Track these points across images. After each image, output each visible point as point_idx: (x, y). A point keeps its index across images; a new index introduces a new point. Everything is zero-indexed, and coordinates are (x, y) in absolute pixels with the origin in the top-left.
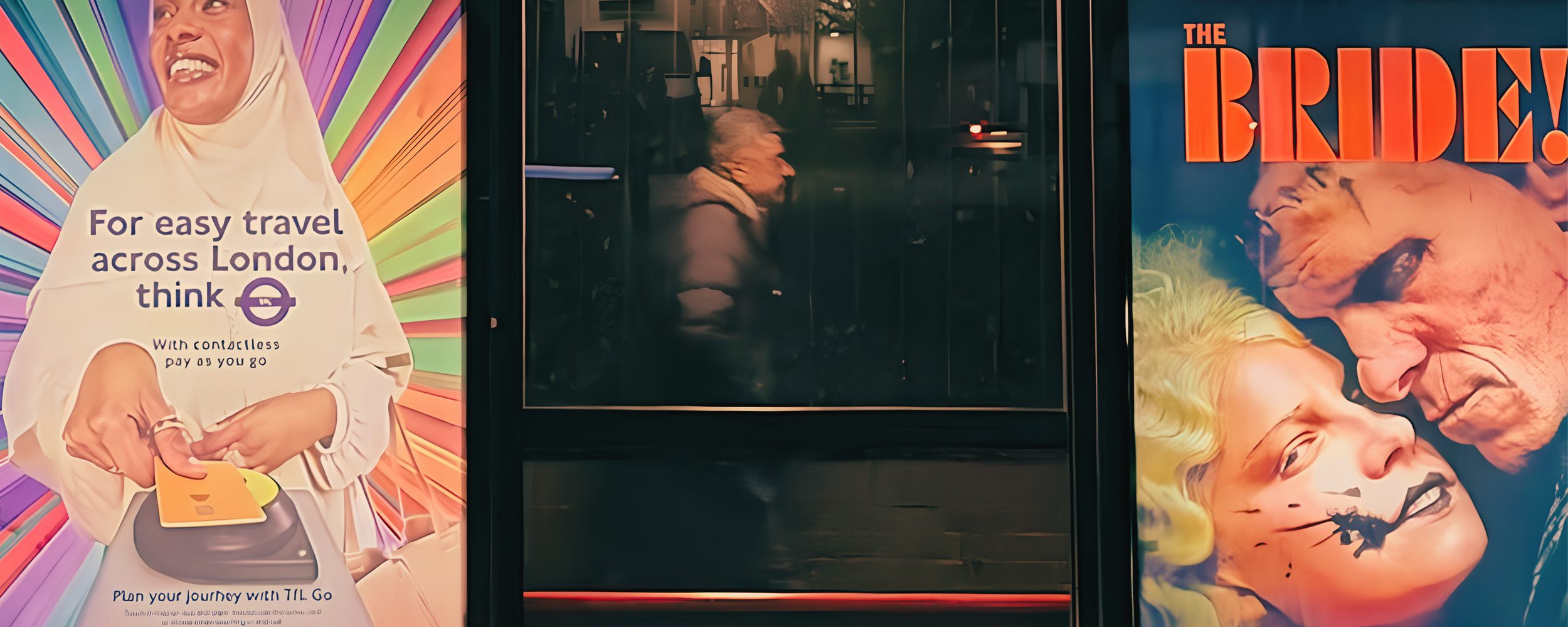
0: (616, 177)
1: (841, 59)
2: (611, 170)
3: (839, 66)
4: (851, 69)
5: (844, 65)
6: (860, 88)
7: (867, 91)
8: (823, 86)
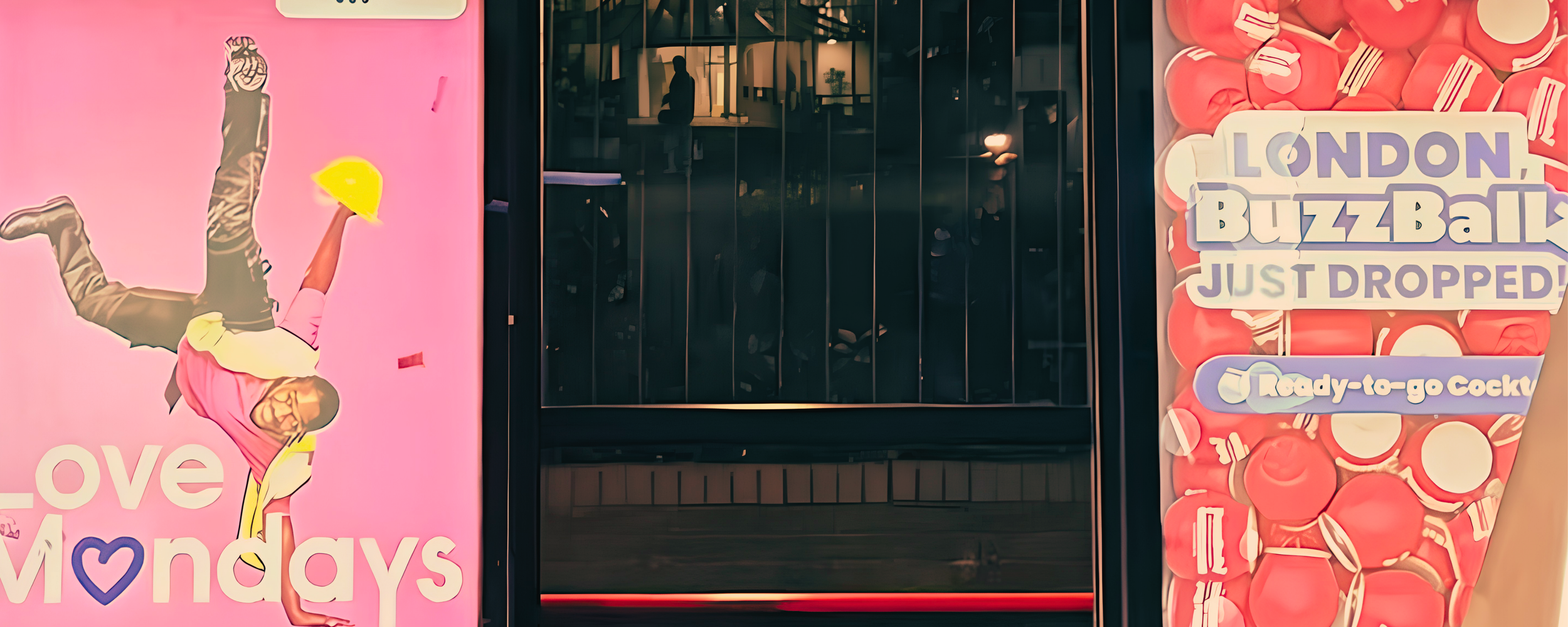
0: (624, 183)
1: (838, 68)
2: (618, 176)
3: (836, 76)
4: (848, 78)
5: (841, 75)
6: (856, 97)
7: (863, 100)
8: (821, 97)
